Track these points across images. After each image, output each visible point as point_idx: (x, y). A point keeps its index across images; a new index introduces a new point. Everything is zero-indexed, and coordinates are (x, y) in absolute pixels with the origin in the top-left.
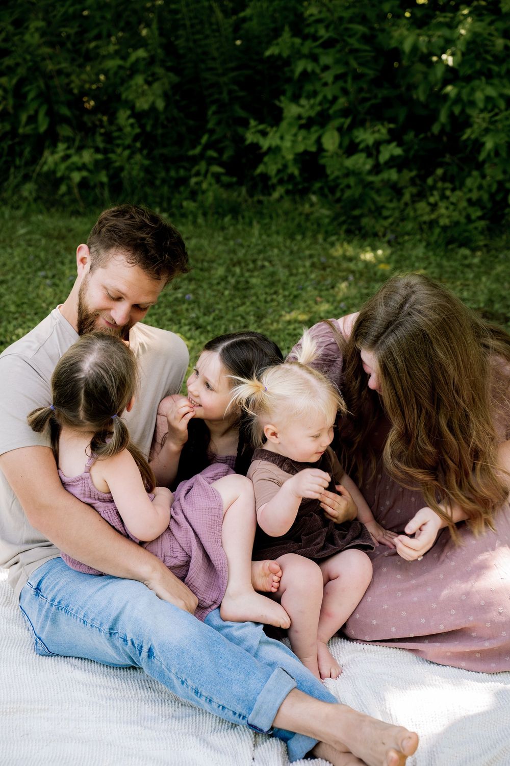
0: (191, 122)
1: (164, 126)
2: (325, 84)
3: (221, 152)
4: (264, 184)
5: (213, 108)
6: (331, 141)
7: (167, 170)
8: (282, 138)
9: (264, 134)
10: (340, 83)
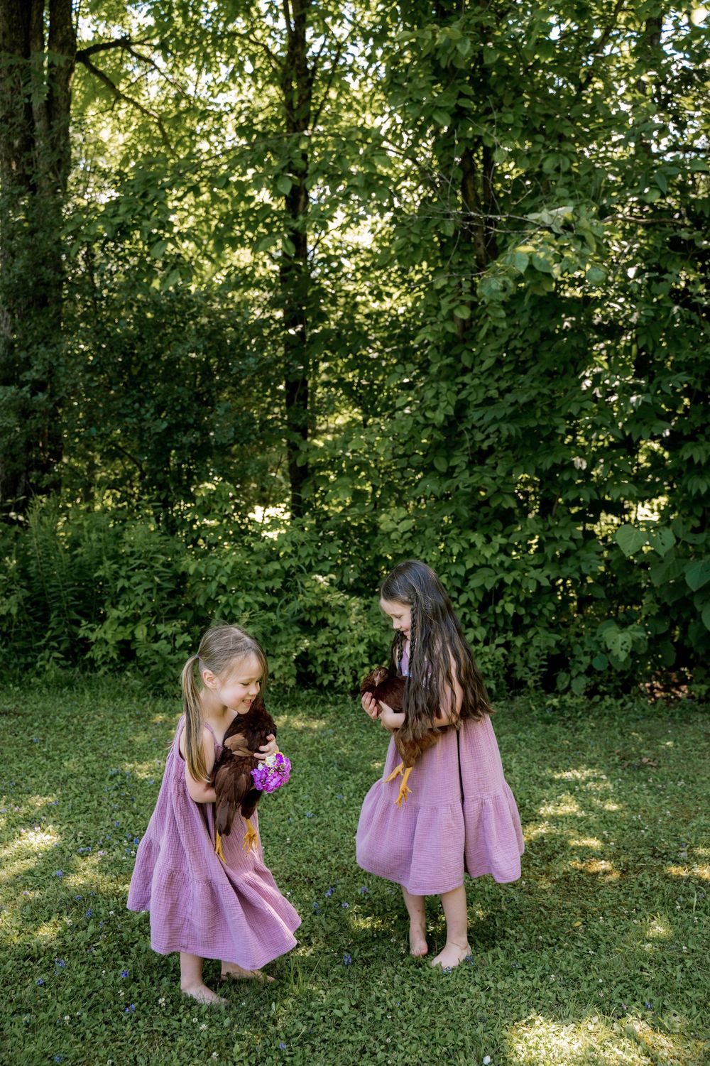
0: (38, 623)
1: (16, 627)
2: (138, 595)
3: (60, 643)
4: (92, 665)
5: (56, 613)
6: (141, 632)
7: (19, 658)
8: (105, 632)
9: (92, 630)
10: (148, 594)
